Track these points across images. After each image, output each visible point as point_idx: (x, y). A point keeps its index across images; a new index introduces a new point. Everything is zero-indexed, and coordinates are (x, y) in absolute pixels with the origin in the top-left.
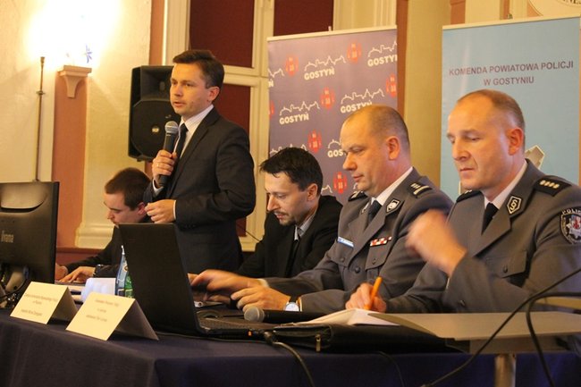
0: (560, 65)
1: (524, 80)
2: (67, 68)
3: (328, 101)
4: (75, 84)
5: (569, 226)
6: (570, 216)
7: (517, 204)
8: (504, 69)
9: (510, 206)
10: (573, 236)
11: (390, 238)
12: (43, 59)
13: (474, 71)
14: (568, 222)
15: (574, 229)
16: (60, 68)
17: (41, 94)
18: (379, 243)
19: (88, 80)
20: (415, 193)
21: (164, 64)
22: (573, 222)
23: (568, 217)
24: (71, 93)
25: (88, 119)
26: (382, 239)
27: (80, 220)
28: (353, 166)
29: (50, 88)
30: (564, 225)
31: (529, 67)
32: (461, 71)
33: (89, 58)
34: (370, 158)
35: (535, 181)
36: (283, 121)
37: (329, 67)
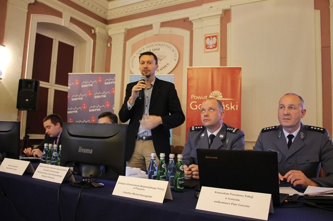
3: (90, 94)
7: (303, 135)
20: (234, 131)
28: (208, 115)
33: (1, 75)
36: (72, 100)
37: (91, 84)
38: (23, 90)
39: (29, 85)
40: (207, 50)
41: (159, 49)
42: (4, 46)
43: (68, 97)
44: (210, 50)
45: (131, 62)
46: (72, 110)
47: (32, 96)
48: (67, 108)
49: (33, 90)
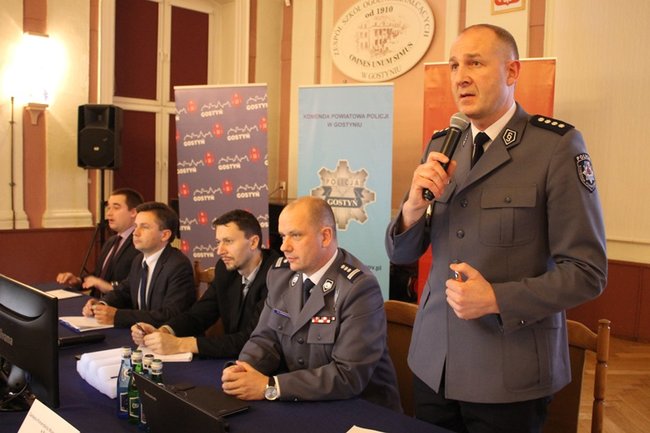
0: (380, 116)
1: (355, 125)
2: (30, 105)
3: (218, 132)
4: (36, 116)
8: (342, 116)
11: (334, 319)
12: (12, 98)
13: (320, 116)
16: (26, 105)
17: (12, 123)
18: (321, 321)
19: (46, 112)
20: (350, 277)
21: (99, 103)
24: (34, 122)
25: (47, 139)
26: (325, 318)
27: (44, 209)
28: (290, 249)
29: (19, 118)
31: (359, 116)
32: (312, 116)
33: (46, 97)
34: (307, 243)
36: (186, 144)
37: (218, 109)
38: (87, 127)
39: (100, 117)
40: (498, 8)
41: (391, 9)
42: (47, 36)
43: (177, 138)
44: (504, 7)
45: (333, 41)
46: (187, 166)
47: (105, 140)
48: (176, 163)
49: (106, 128)
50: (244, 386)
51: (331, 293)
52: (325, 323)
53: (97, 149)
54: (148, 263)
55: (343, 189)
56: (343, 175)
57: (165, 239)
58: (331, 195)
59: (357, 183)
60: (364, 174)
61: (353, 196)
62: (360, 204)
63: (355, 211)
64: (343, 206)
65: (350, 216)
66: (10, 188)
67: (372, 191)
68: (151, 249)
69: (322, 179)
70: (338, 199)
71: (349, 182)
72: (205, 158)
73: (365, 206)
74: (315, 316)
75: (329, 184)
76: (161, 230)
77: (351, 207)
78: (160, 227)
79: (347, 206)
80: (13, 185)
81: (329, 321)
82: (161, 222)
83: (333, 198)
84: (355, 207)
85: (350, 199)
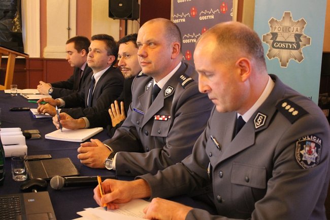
5: (302, 152)
6: (304, 143)
7: (263, 120)
9: (256, 121)
10: (306, 162)
11: (170, 117)
14: (302, 149)
15: (307, 155)
18: (161, 119)
20: (183, 84)
22: (307, 149)
23: (303, 144)
26: (164, 117)
30: (298, 151)
35: (278, 101)
36: (179, 1)
50: (92, 157)
51: (171, 96)
52: (163, 120)
53: (121, 5)
54: (95, 77)
55: (286, 35)
56: (287, 24)
57: (110, 62)
58: (277, 40)
59: (297, 30)
60: (303, 22)
61: (294, 40)
62: (298, 47)
63: (295, 52)
64: (285, 48)
65: (290, 56)
66: (67, 31)
67: (308, 37)
68: (99, 68)
69: (271, 26)
70: (282, 42)
71: (291, 30)
72: (191, 11)
73: (302, 49)
74: (157, 114)
75: (276, 31)
76: (108, 55)
77: (292, 49)
78: (108, 53)
79: (289, 48)
80: (69, 29)
81: (166, 119)
82: (109, 49)
83: (279, 42)
84: (294, 49)
85: (291, 43)
